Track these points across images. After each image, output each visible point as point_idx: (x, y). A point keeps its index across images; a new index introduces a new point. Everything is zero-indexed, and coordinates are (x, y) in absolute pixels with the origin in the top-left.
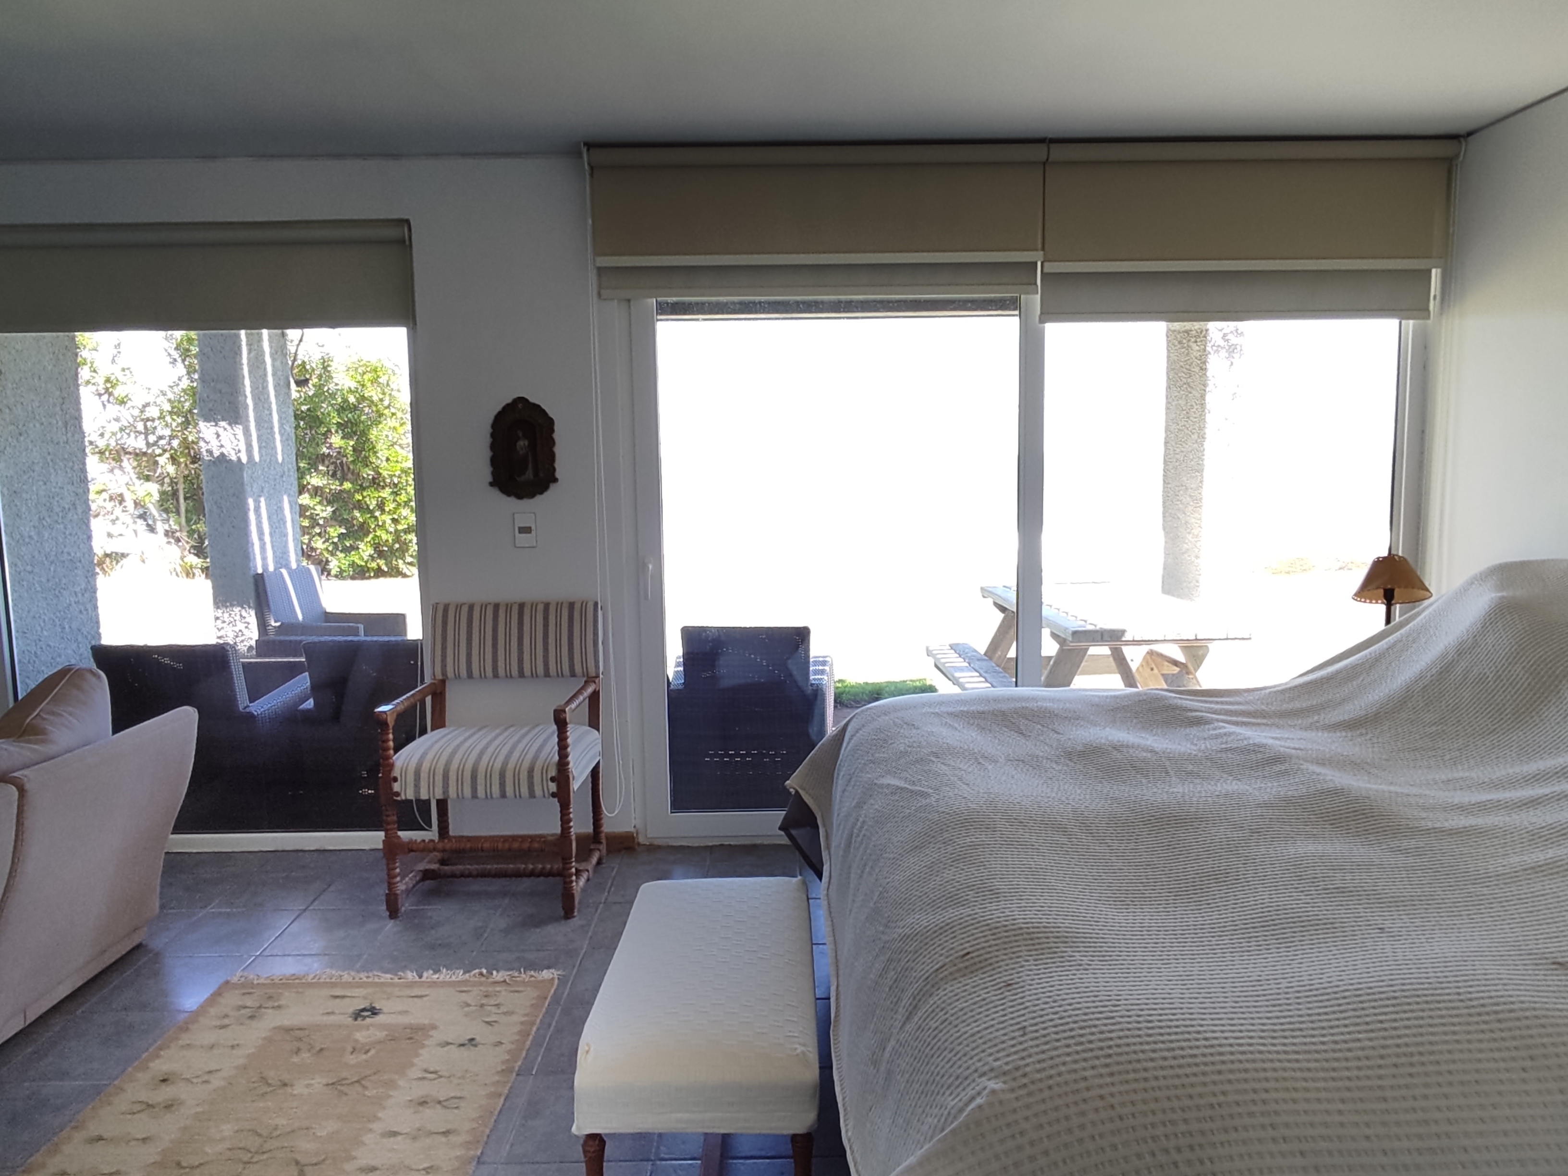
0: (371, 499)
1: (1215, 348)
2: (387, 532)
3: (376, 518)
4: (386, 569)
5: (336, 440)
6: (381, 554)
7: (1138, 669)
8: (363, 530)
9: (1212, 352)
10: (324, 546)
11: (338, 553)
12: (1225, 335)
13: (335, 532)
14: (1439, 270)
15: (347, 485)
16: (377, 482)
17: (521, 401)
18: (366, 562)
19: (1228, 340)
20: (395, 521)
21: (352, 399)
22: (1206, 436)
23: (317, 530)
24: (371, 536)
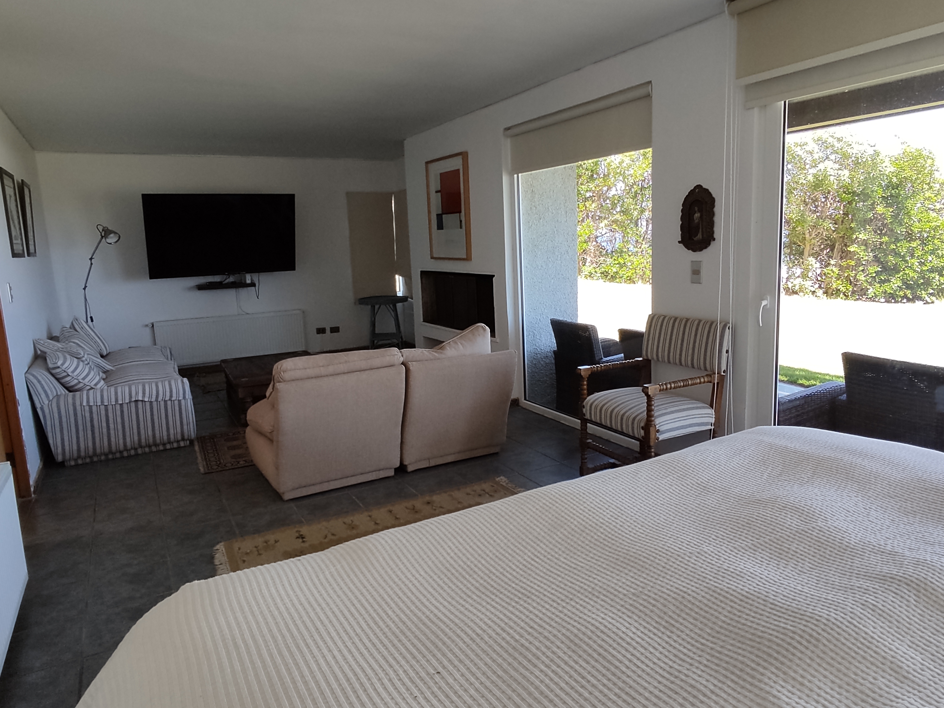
0: (903, 248)
2: (915, 271)
3: (907, 262)
4: (911, 297)
5: (880, 209)
6: (908, 287)
8: (896, 270)
10: (864, 279)
11: (876, 284)
13: (873, 269)
15: (885, 239)
16: (910, 237)
17: (699, 187)
18: (895, 291)
20: (921, 264)
21: (895, 180)
23: (861, 268)
24: (901, 273)
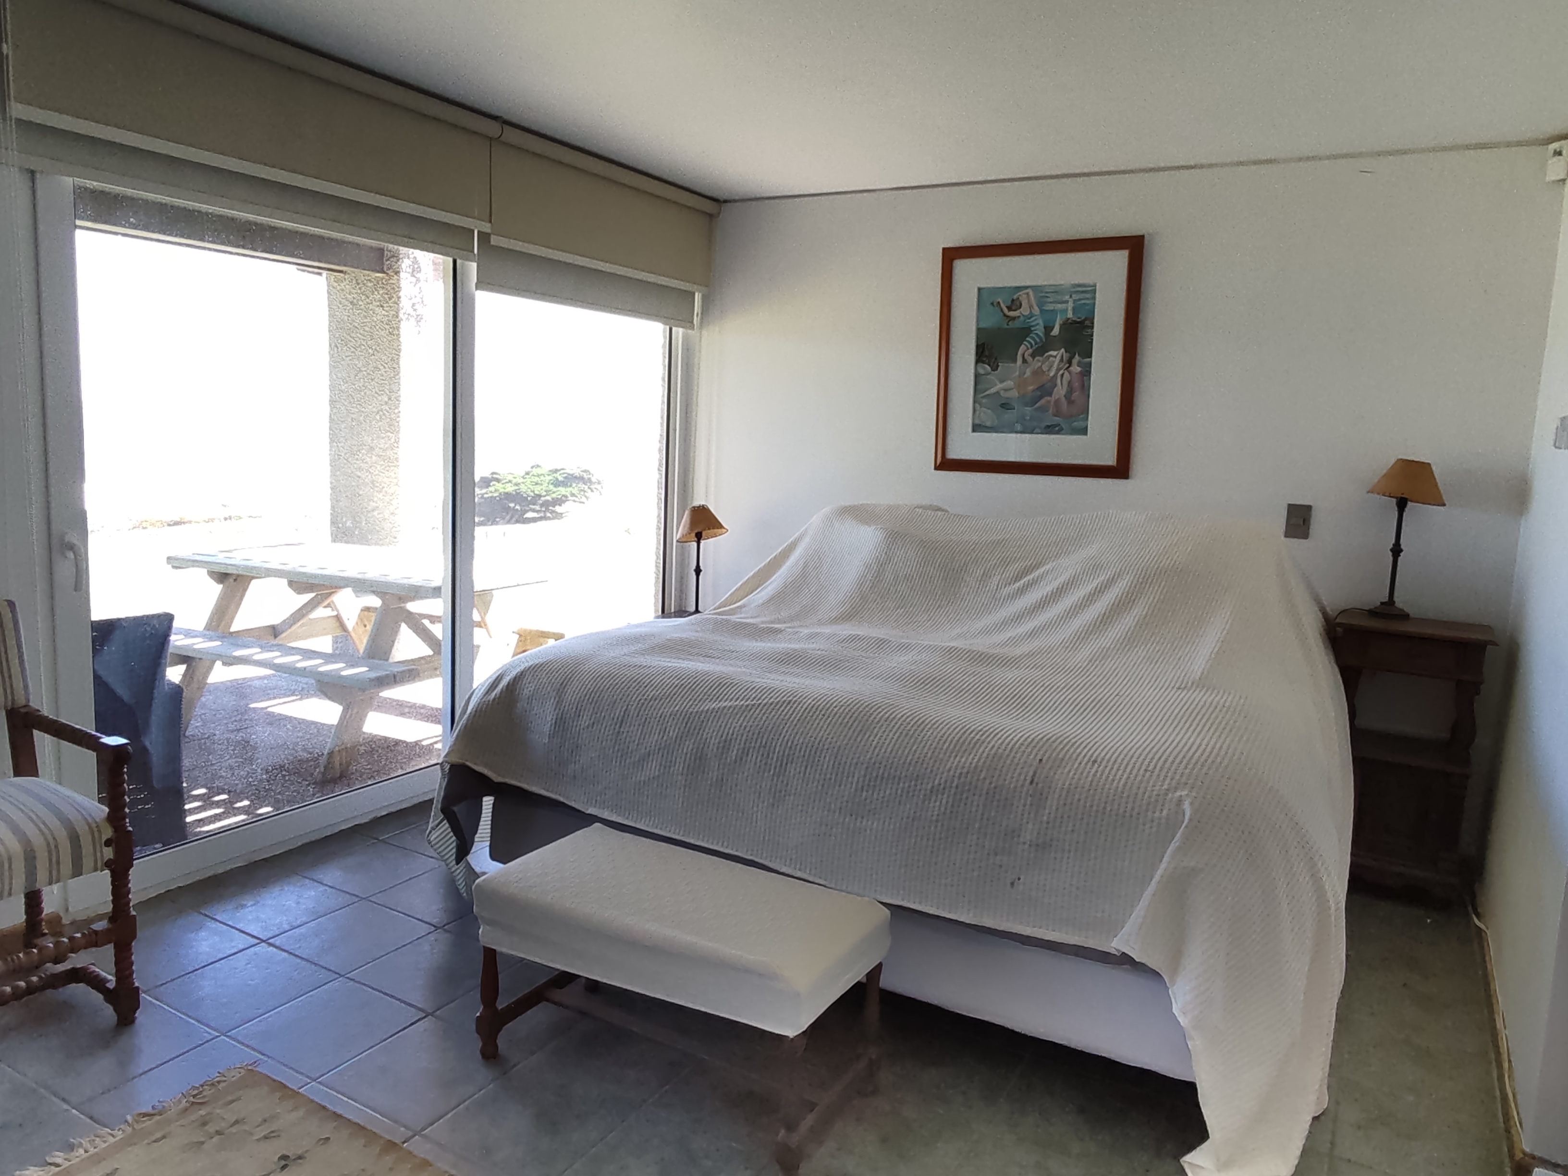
1: (406, 316)
7: (354, 628)
9: (404, 319)
12: (414, 305)
14: (700, 295)
19: (415, 310)
22: (401, 399)
